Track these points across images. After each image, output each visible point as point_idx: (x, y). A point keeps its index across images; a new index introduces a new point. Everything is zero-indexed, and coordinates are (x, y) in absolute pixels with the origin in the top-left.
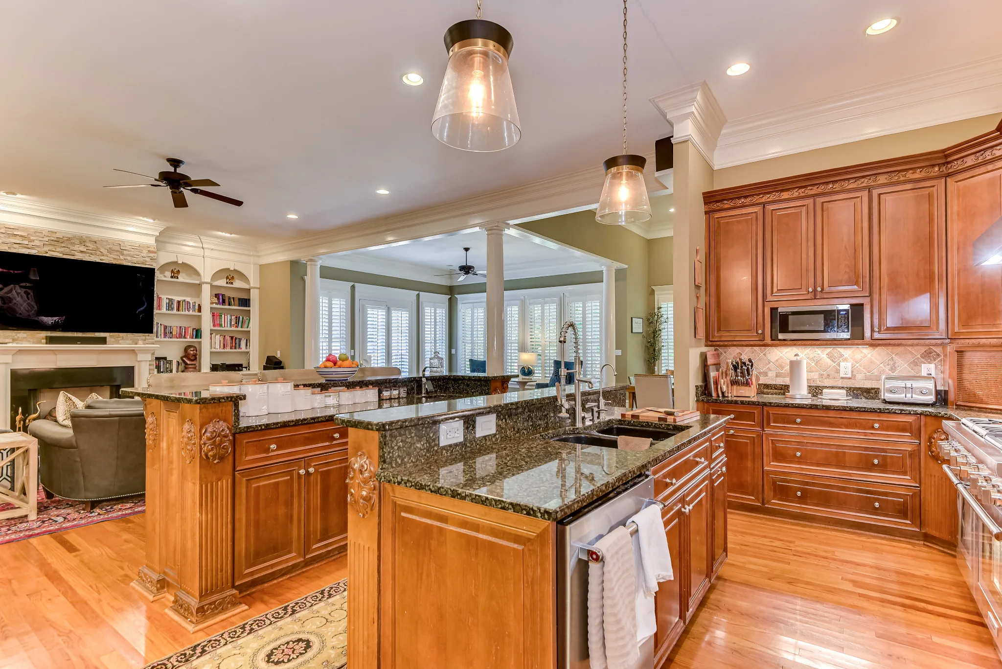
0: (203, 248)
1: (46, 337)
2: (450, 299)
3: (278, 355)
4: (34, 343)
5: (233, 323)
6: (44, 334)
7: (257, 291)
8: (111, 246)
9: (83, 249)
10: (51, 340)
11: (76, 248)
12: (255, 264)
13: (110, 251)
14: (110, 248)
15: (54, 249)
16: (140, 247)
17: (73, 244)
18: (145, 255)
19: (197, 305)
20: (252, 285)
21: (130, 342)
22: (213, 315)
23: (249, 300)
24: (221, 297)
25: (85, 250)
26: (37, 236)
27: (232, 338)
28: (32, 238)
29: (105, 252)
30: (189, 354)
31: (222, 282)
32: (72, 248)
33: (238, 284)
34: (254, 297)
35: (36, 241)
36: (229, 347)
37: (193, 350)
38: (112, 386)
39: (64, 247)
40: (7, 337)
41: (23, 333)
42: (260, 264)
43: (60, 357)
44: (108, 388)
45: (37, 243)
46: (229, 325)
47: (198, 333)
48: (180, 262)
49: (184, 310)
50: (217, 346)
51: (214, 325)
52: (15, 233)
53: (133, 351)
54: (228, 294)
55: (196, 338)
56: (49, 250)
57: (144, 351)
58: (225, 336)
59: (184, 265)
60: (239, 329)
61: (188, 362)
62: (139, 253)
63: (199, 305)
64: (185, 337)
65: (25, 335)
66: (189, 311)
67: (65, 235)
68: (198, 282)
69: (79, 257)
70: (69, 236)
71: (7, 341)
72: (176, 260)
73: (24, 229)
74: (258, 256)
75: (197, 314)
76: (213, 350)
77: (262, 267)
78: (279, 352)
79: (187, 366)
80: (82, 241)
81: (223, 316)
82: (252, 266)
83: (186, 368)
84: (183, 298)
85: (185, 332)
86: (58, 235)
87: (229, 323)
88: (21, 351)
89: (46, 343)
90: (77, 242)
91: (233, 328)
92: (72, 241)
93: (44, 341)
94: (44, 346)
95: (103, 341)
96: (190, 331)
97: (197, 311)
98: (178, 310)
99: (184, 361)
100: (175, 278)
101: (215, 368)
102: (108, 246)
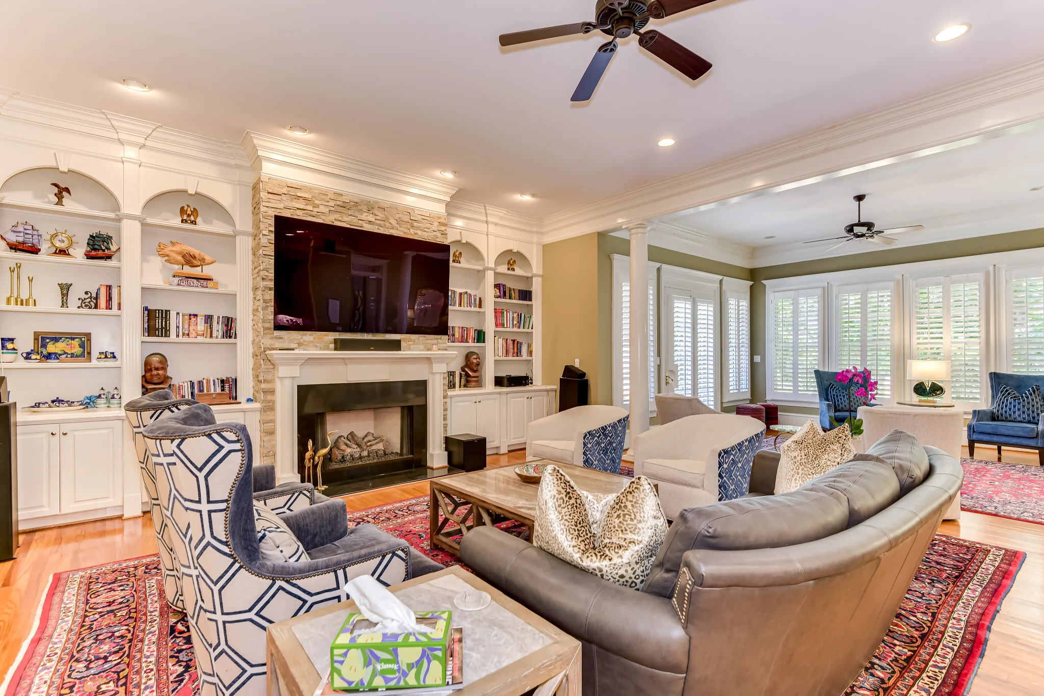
0: (487, 222)
1: (336, 341)
2: (751, 287)
3: (577, 364)
4: (321, 349)
5: (515, 322)
6: (331, 336)
7: (540, 279)
8: (401, 216)
9: (371, 218)
10: (341, 345)
11: (364, 216)
12: (538, 244)
13: (400, 222)
14: (399, 218)
15: (340, 218)
16: (429, 218)
17: (361, 211)
18: (435, 229)
19: (478, 299)
20: (534, 272)
21: (422, 347)
22: (496, 312)
23: (530, 292)
24: (502, 289)
25: (373, 220)
26: (322, 199)
27: (514, 341)
28: (317, 202)
29: (394, 222)
30: (472, 363)
31: (503, 269)
32: (360, 217)
33: (519, 271)
34: (536, 288)
35: (321, 207)
36: (511, 354)
37: (477, 358)
38: (403, 408)
39: (351, 215)
40: (291, 341)
41: (310, 335)
42: (543, 244)
43: (352, 368)
44: (399, 409)
45: (322, 209)
46: (511, 326)
47: (480, 336)
48: (464, 241)
49: (466, 306)
50: (501, 354)
51: (497, 326)
52: (299, 194)
53: (428, 359)
54: (509, 284)
55: (477, 342)
56: (335, 220)
57: (440, 359)
58: (507, 339)
59: (468, 245)
60: (521, 330)
61: (470, 373)
62: (429, 226)
63: (480, 299)
64: (467, 341)
65: (311, 338)
66: (471, 307)
67: (352, 199)
68: (481, 268)
69: (367, 227)
70: (356, 200)
71: (292, 346)
72: (459, 239)
73: (309, 189)
74: (542, 233)
75: (477, 309)
76: (497, 358)
77: (545, 247)
78: (577, 360)
79: (469, 379)
80: (371, 207)
81: (505, 312)
82: (535, 246)
83: (468, 381)
84: (465, 291)
85: (467, 334)
86: (345, 199)
87: (511, 322)
88: (310, 360)
89: (336, 349)
90: (365, 208)
91: (515, 329)
92: (360, 207)
93: (332, 346)
94: (332, 353)
95: (396, 345)
96: (472, 333)
97: (478, 306)
98: (460, 305)
99: (467, 373)
100: (457, 262)
101: (499, 382)
102: (398, 216)
